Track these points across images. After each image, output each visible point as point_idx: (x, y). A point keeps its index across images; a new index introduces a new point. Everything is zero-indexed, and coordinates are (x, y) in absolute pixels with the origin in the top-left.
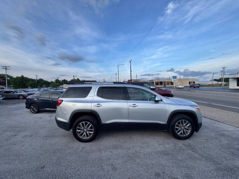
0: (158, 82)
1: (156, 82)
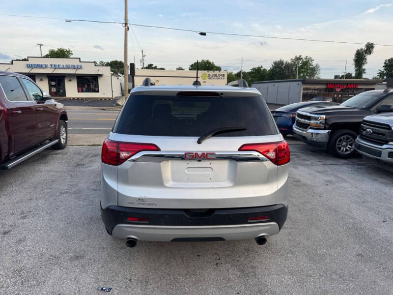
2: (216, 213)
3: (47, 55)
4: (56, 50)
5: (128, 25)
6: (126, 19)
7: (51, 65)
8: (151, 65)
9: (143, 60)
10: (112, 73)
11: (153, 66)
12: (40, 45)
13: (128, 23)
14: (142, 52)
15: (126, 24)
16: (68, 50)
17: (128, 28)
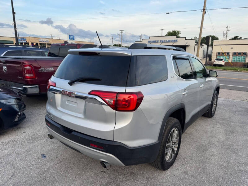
0: (37, 44)
1: (32, 44)
2: (73, 133)
3: (166, 35)
4: (171, 31)
5: (206, 10)
6: (205, 6)
7: (160, 41)
8: (237, 37)
9: (227, 33)
10: (196, 44)
11: (239, 37)
12: (162, 29)
13: (206, 9)
14: (227, 28)
15: (204, 10)
16: (178, 31)
17: (205, 12)
